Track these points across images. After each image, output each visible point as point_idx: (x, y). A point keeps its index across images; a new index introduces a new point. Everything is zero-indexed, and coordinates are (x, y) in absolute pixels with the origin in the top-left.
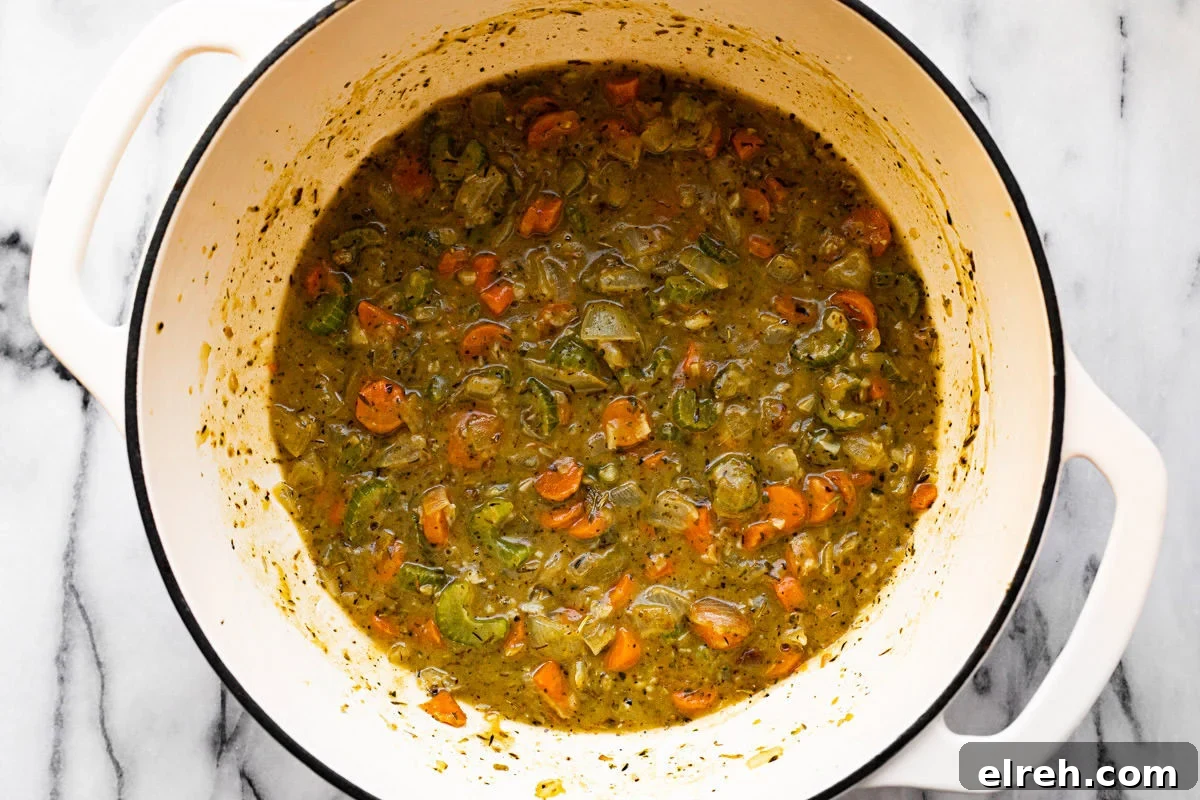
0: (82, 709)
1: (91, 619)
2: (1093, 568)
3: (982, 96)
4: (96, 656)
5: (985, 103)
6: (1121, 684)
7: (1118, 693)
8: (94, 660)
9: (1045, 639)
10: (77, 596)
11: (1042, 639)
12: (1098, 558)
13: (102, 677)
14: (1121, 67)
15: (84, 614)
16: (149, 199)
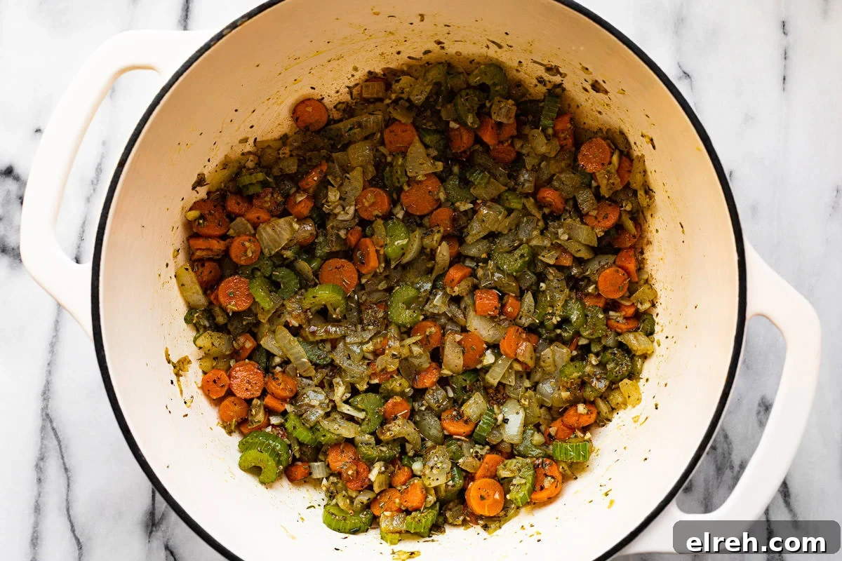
0: (53, 502)
1: (61, 438)
2: (766, 407)
3: (686, 75)
4: (64, 464)
5: (689, 80)
6: (785, 490)
7: (781, 492)
8: (62, 466)
9: (730, 454)
10: (51, 421)
11: (727, 455)
12: (769, 397)
13: (68, 479)
14: (783, 56)
15: (56, 434)
16: (104, 143)
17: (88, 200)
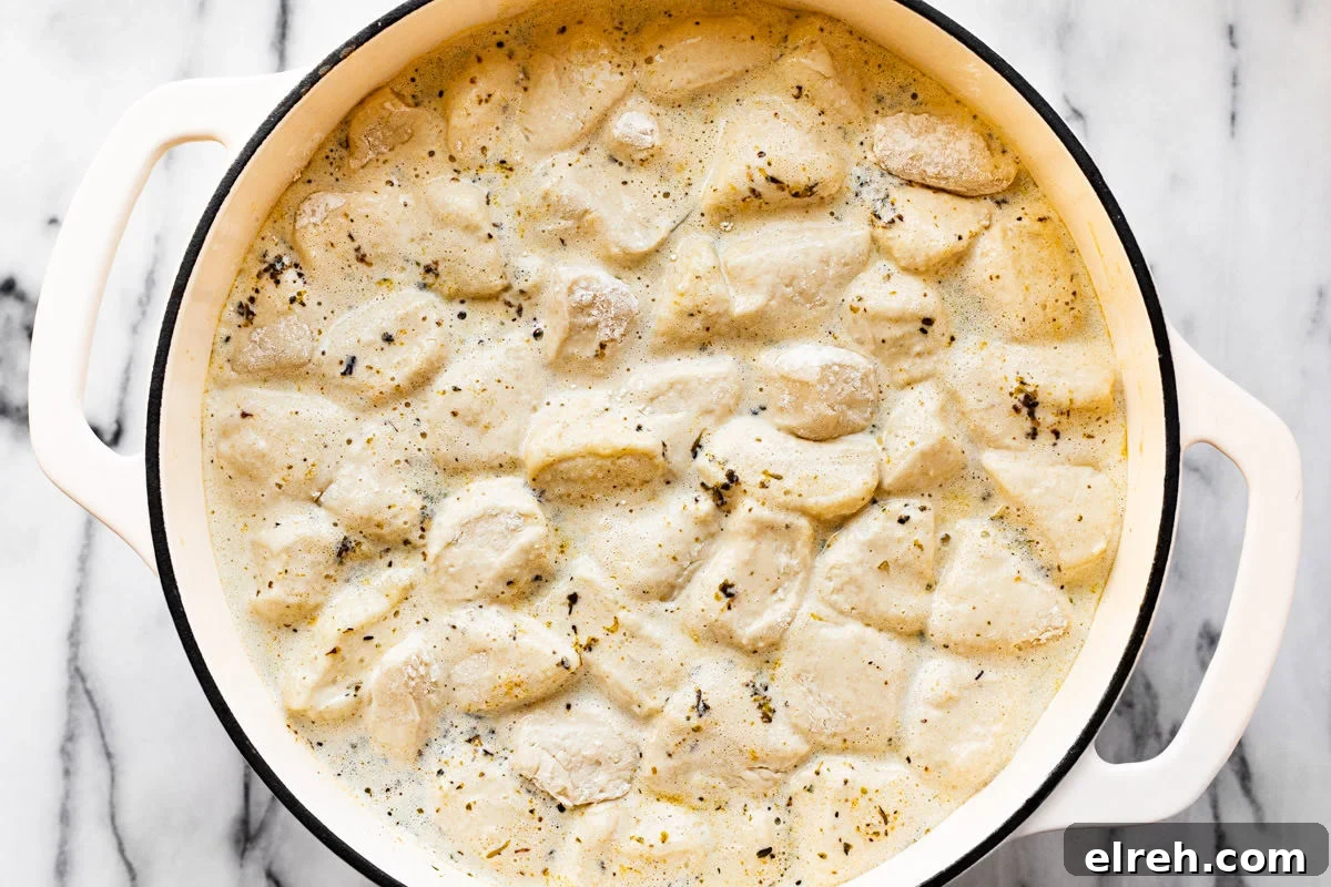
0: (90, 807)
1: (99, 705)
2: (1210, 639)
3: (1078, 114)
4: (105, 746)
5: (1081, 122)
6: (1240, 764)
7: (1237, 773)
8: (103, 751)
9: (1155, 714)
10: (83, 680)
11: (1151, 714)
12: (1215, 623)
13: (112, 769)
14: (1231, 80)
15: (91, 700)
16: (157, 239)
17: (135, 329)
